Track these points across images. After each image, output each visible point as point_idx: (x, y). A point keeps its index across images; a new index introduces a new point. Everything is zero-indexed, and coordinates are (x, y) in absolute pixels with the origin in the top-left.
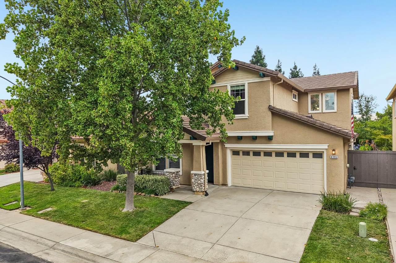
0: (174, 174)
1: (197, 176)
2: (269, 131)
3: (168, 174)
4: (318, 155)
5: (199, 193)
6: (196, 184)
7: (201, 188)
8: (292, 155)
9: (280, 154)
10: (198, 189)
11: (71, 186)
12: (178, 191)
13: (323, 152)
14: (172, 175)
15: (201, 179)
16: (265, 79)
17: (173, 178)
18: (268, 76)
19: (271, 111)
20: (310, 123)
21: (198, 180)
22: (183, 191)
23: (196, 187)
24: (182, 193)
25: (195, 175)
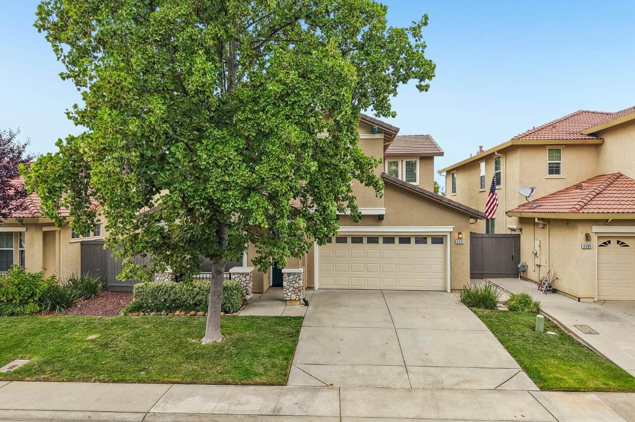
0: (248, 276)
1: (292, 277)
2: (381, 208)
3: (236, 276)
4: (438, 240)
5: (294, 303)
6: (291, 289)
7: (299, 294)
8: (405, 240)
9: (389, 240)
10: (294, 297)
11: (13, 314)
12: (255, 304)
13: (446, 236)
14: (245, 277)
15: (299, 280)
16: (377, 136)
17: (246, 282)
18: (380, 132)
19: (384, 180)
20: (435, 198)
21: (294, 282)
22: (264, 303)
23: (289, 294)
24: (263, 306)
25: (289, 274)
